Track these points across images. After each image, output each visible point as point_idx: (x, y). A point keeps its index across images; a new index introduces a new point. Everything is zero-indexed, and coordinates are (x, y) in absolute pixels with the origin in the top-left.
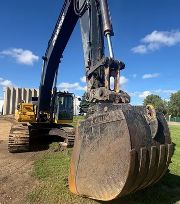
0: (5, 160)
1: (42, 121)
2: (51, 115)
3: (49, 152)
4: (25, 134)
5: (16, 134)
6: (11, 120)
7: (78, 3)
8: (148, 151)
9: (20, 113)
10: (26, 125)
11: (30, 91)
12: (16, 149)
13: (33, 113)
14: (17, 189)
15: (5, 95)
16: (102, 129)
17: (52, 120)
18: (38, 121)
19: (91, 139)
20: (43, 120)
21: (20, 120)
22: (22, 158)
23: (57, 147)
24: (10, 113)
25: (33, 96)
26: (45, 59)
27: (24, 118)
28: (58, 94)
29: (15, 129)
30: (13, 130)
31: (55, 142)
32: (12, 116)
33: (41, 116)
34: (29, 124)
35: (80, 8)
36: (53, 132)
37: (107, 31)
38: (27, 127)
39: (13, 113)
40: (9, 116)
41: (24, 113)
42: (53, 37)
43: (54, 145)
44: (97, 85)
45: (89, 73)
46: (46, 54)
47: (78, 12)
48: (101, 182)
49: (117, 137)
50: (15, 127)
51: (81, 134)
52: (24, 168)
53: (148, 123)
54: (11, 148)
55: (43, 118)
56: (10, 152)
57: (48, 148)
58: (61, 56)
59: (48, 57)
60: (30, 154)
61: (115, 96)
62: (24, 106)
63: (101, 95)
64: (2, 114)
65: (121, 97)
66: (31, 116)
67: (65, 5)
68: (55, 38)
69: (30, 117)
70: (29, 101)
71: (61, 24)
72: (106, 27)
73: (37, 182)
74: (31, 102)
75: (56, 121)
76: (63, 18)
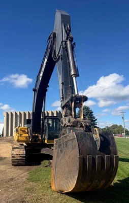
0: (10, 170)
1: (34, 141)
2: (42, 136)
3: (41, 167)
4: (22, 151)
5: (16, 152)
6: (11, 141)
7: (55, 51)
8: (93, 158)
9: (18, 135)
10: (23, 145)
11: (25, 114)
12: (17, 163)
13: (27, 135)
14: (19, 185)
15: (5, 118)
16: (66, 145)
17: (43, 140)
18: (31, 141)
19: (61, 151)
20: (36, 141)
21: (18, 141)
22: (21, 169)
23: (47, 164)
24: (9, 135)
25: (27, 118)
26: (35, 90)
27: (21, 139)
28: (47, 118)
29: (15, 148)
30: (14, 148)
31: (46, 160)
32: (11, 137)
33: (33, 137)
34: (25, 144)
35: (56, 55)
36: (44, 151)
37: (73, 75)
38: (23, 147)
39: (11, 135)
40: (8, 138)
41: (21, 135)
42: (40, 72)
43: (46, 162)
44: (69, 113)
45: (63, 105)
46: (36, 87)
47: (55, 59)
48: (67, 178)
49: (73, 149)
50: (15, 146)
51: (56, 149)
52: (22, 175)
53: (95, 140)
54: (13, 161)
55: (35, 139)
56: (13, 165)
57: (40, 164)
58: (47, 86)
59: (37, 88)
60: (27, 167)
61: (78, 122)
62: (21, 129)
63: (69, 122)
64: (3, 136)
65: (82, 123)
66: (27, 137)
67: (47, 50)
68: (41, 75)
69: (25, 138)
70: (24, 124)
71: (45, 64)
72: (72, 73)
73: (31, 183)
74: (26, 125)
75: (46, 142)
76: (46, 60)
